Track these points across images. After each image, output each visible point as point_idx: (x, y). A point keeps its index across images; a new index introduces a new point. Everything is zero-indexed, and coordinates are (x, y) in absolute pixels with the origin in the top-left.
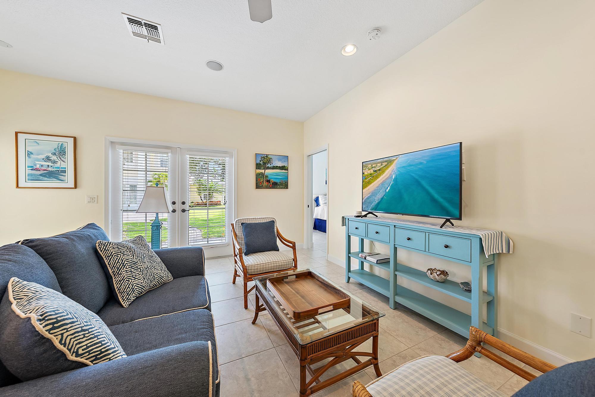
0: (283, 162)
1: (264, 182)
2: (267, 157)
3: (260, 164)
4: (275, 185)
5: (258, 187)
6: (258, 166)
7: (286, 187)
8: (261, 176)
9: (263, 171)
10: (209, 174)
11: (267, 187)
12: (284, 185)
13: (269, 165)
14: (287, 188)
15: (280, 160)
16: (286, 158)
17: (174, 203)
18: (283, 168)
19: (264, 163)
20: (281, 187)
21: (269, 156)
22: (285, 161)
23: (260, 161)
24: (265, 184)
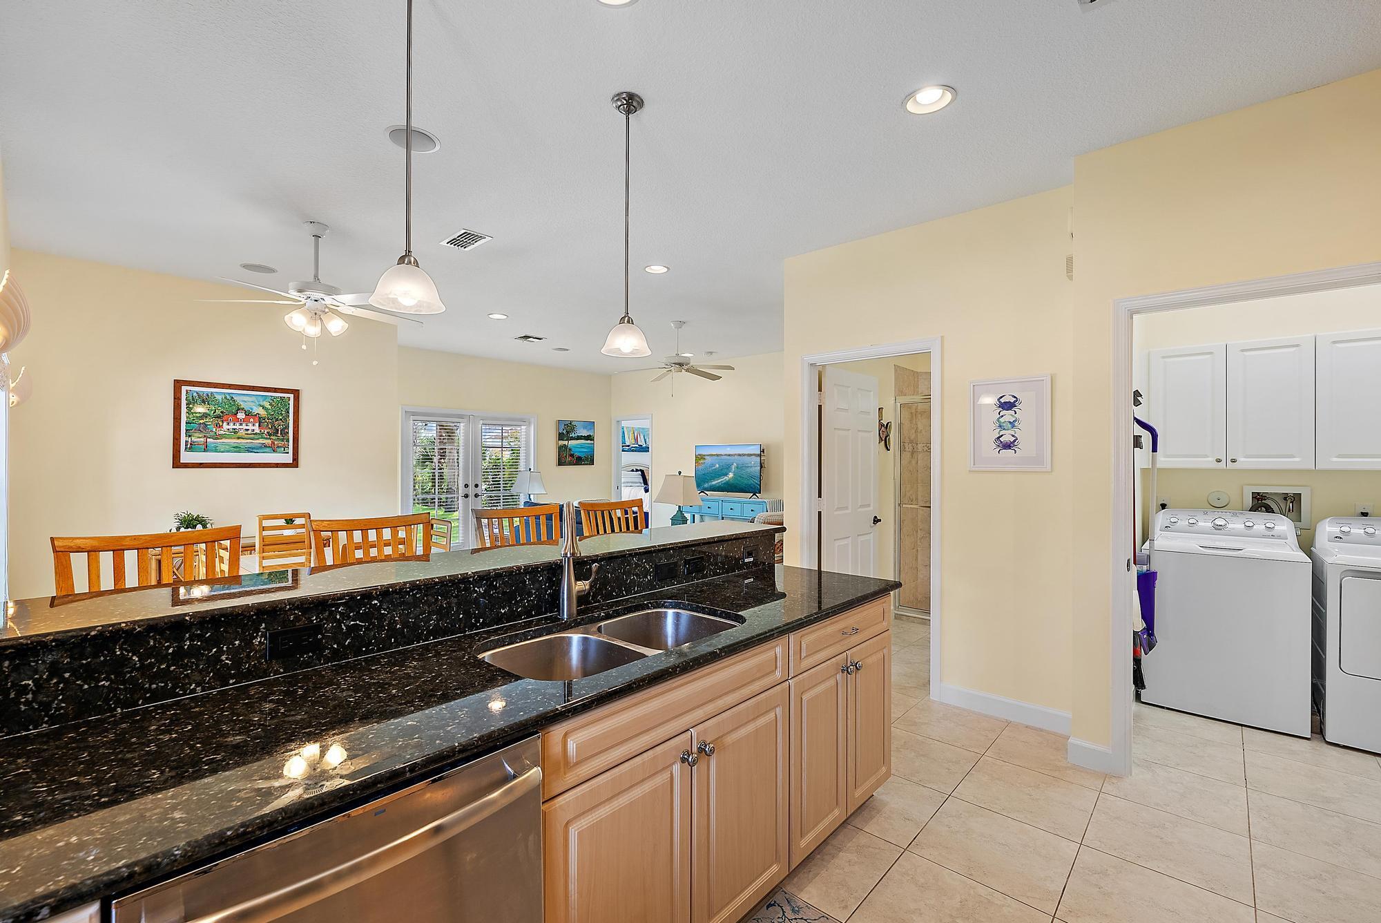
0: (588, 430)
2: (571, 423)
3: (563, 434)
5: (560, 463)
6: (561, 437)
7: (592, 463)
9: (566, 443)
12: (589, 460)
13: (573, 435)
15: (585, 428)
16: (592, 424)
17: (466, 486)
18: (589, 438)
19: (568, 432)
21: (573, 423)
22: (590, 429)
23: (563, 429)
24: (568, 459)
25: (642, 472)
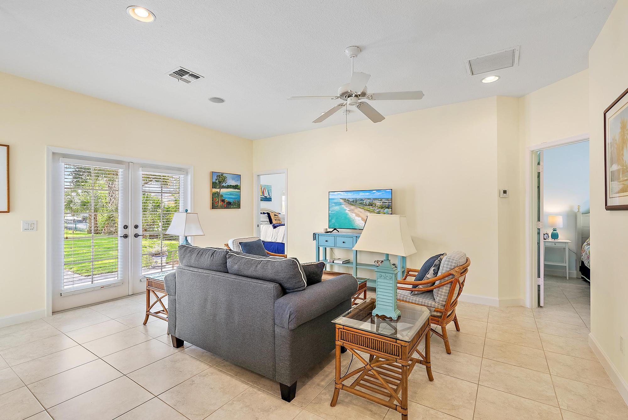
0: (236, 181)
1: (220, 202)
2: (222, 175)
3: (216, 183)
4: (229, 205)
5: (214, 207)
6: (214, 185)
7: (239, 206)
8: (216, 195)
9: (218, 190)
10: (163, 193)
11: (222, 208)
12: (237, 205)
13: (224, 184)
14: (239, 208)
15: (233, 179)
16: (238, 176)
17: (126, 227)
18: (236, 187)
19: (220, 182)
20: (234, 206)
21: (224, 175)
22: (238, 180)
23: (216, 179)
24: (220, 204)
25: (268, 214)
